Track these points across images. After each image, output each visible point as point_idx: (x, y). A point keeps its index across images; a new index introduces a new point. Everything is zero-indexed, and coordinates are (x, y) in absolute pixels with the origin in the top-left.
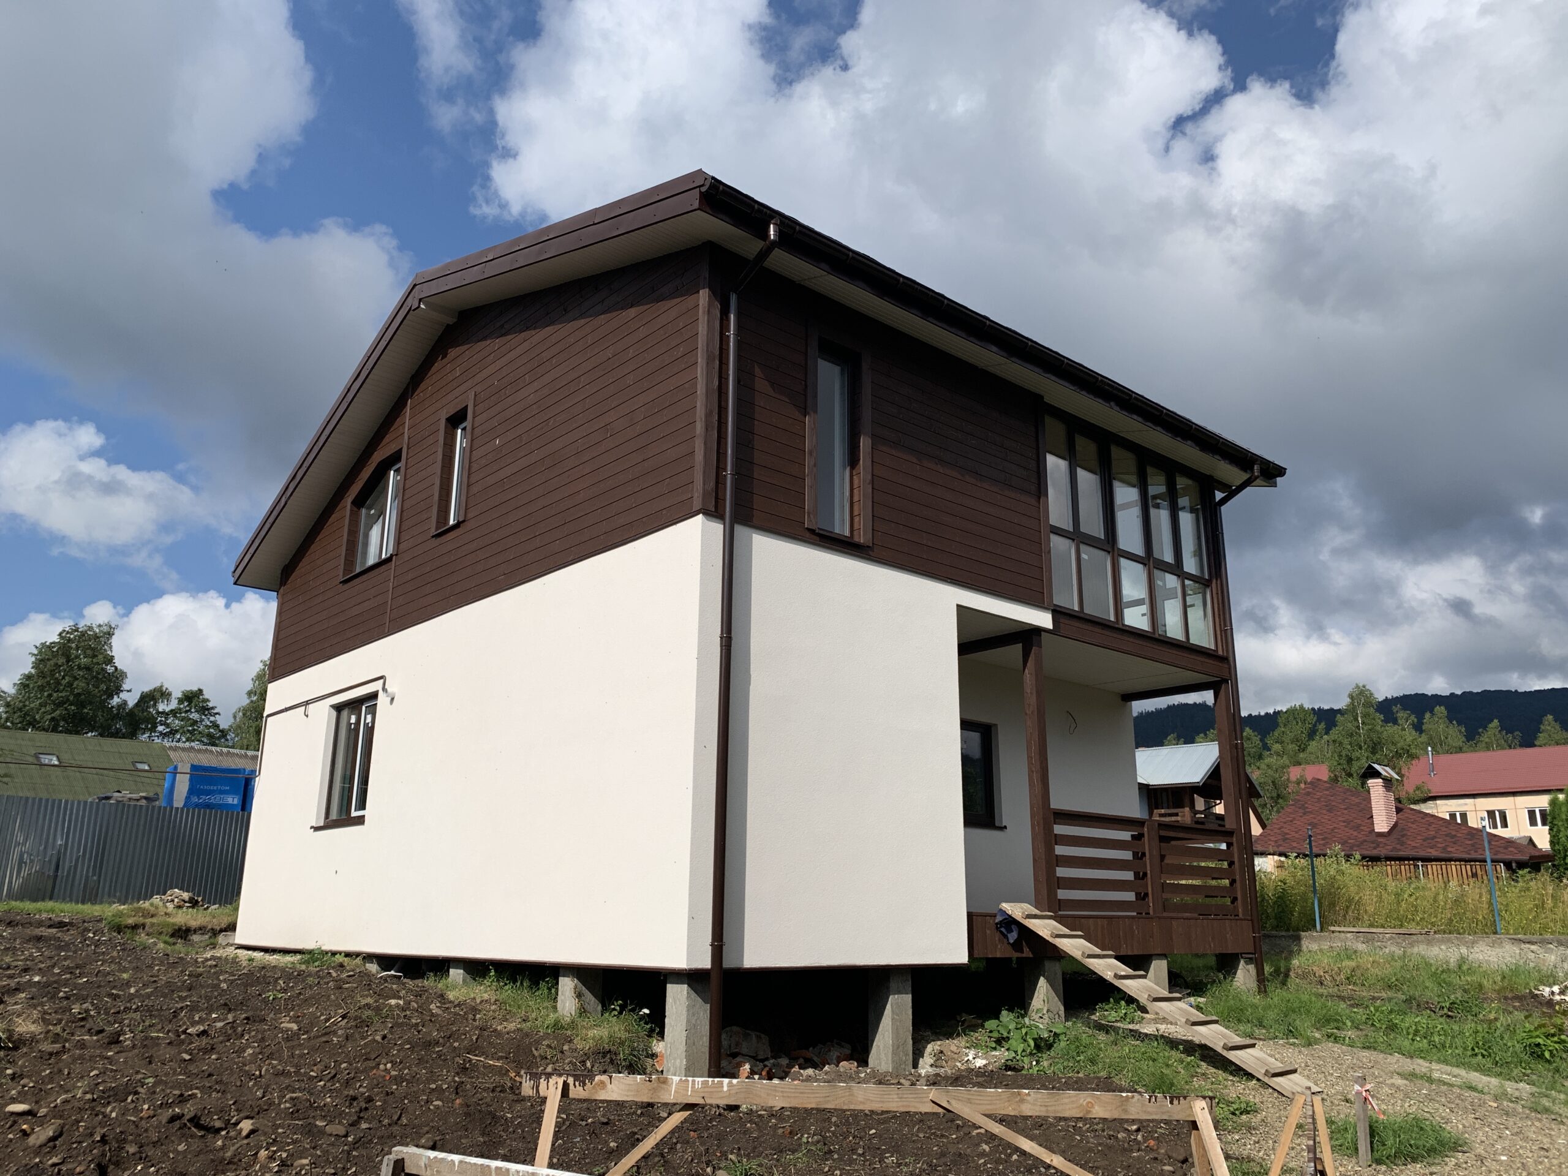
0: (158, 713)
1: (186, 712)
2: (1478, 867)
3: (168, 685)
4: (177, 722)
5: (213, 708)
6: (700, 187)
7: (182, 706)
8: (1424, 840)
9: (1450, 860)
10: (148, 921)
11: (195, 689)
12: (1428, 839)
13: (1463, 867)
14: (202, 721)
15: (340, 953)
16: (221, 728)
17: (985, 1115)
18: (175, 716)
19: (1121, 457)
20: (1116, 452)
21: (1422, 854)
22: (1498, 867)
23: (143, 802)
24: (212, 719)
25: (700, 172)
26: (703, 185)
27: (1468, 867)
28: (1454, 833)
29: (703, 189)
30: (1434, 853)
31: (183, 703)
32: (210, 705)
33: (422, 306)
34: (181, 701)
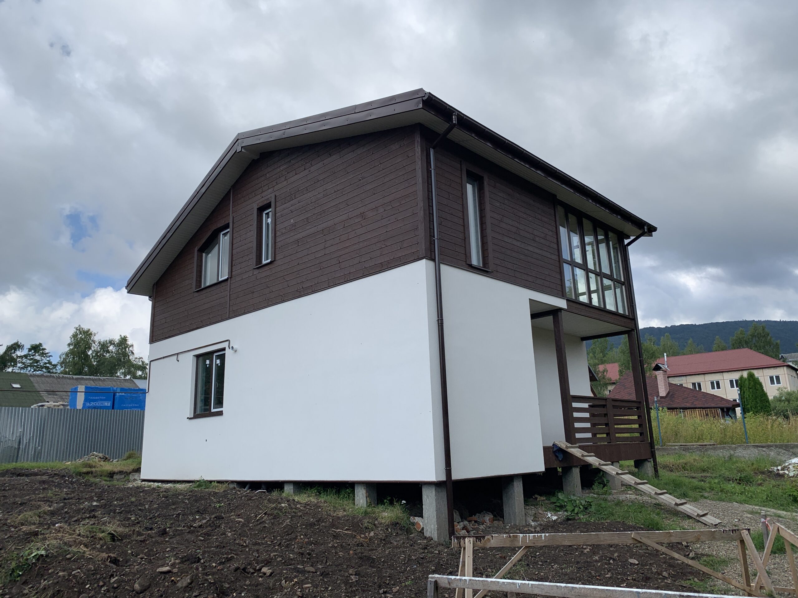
0: (18, 357)
1: (33, 355)
2: (709, 411)
3: (22, 342)
4: (28, 361)
5: (47, 353)
6: (422, 97)
7: (30, 353)
8: (683, 399)
9: (696, 408)
10: (94, 469)
11: (38, 343)
12: (684, 398)
13: (702, 411)
14: (42, 360)
15: (214, 481)
16: (53, 364)
17: (657, 543)
18: (26, 358)
19: (587, 223)
20: (585, 221)
21: (683, 406)
22: (718, 410)
23: (62, 407)
24: (48, 359)
25: (421, 90)
26: (424, 96)
27: (704, 411)
28: (696, 395)
29: (424, 99)
30: (688, 405)
31: (31, 351)
32: (46, 351)
33: (243, 150)
34: (30, 350)
